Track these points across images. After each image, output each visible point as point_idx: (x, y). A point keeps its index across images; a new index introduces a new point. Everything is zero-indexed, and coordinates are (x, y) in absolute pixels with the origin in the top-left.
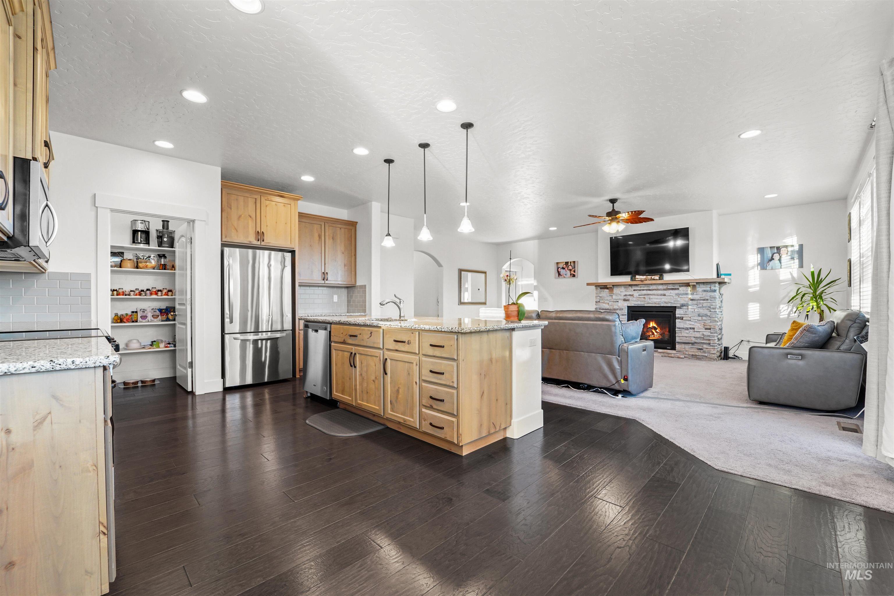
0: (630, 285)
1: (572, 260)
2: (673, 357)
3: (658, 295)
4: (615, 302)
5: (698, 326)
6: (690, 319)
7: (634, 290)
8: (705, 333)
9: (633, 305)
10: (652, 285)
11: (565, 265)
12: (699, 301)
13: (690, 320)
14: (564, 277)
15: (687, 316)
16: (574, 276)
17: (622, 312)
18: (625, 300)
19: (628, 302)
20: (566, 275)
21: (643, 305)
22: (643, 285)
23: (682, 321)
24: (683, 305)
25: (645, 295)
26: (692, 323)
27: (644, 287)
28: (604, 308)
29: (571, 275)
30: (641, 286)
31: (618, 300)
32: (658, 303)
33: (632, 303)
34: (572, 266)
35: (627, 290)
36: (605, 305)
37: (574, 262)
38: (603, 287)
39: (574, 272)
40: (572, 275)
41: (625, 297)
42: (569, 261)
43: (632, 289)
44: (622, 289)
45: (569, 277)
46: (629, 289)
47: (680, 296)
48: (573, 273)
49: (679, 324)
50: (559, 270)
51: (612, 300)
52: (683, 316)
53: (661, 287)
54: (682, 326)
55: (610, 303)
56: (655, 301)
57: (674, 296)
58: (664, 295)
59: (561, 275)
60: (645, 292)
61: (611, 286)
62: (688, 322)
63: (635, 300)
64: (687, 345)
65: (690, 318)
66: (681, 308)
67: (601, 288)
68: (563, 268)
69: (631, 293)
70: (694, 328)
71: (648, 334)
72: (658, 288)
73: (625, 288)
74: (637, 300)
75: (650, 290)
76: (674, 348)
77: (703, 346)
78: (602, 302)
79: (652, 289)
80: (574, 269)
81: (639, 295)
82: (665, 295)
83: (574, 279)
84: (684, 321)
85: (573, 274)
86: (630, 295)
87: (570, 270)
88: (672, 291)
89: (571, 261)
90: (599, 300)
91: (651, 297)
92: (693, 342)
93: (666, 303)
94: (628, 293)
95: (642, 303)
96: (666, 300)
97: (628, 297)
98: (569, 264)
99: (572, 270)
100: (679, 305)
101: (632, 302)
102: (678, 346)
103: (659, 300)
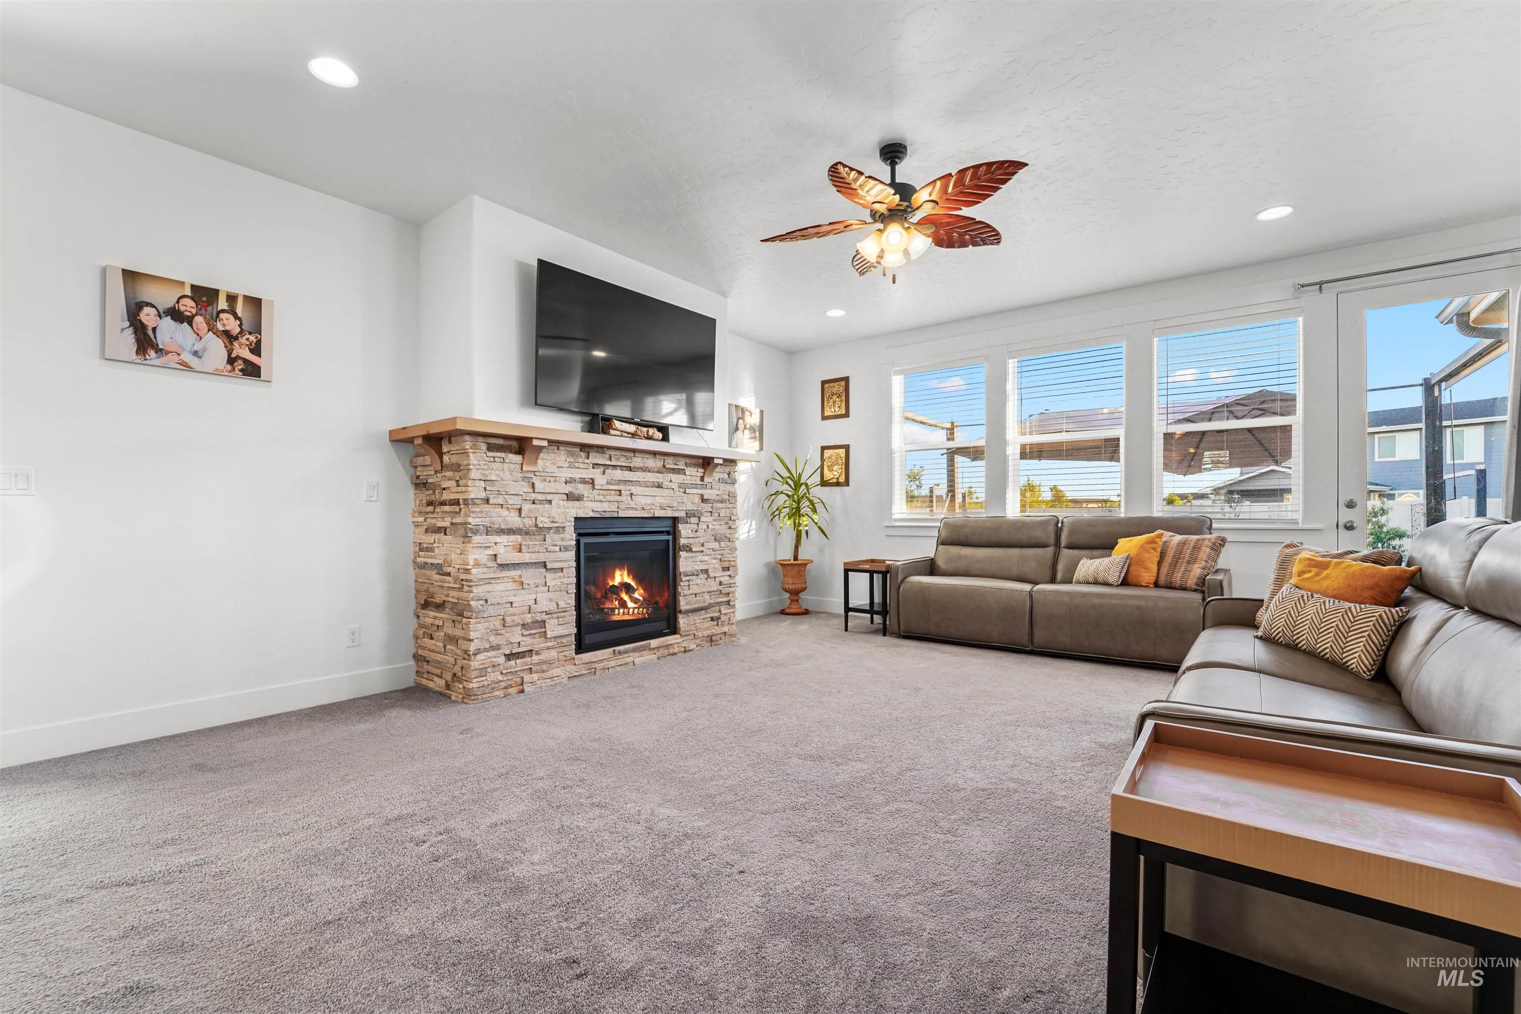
0: (585, 448)
1: (241, 289)
2: (675, 654)
3: (646, 485)
4: (541, 502)
5: (713, 565)
6: (702, 549)
7: (595, 465)
8: (722, 579)
9: (591, 514)
10: (637, 455)
11: (189, 303)
12: (715, 505)
13: (702, 551)
14: (184, 364)
15: (697, 540)
16: (252, 371)
17: (563, 539)
18: (570, 497)
19: (577, 503)
20: (196, 353)
21: (616, 515)
22: (617, 453)
23: (691, 554)
24: (690, 515)
25: (620, 482)
26: (706, 558)
27: (618, 459)
28: (503, 527)
29: (231, 361)
30: (612, 453)
31: (549, 497)
32: (649, 507)
33: (586, 509)
34: (236, 317)
35: (576, 465)
36: (505, 513)
37: (255, 303)
38: (500, 442)
39: (256, 350)
40: (239, 365)
41: (568, 489)
42: (225, 286)
43: (586, 461)
44: (562, 457)
45: (217, 373)
46: (581, 460)
47: (688, 491)
48: (246, 354)
49: (685, 563)
50: (147, 316)
51: (534, 496)
52: (691, 541)
53: (651, 463)
54: (690, 569)
55: (526, 507)
56: (643, 501)
57: (676, 489)
58: (659, 486)
59: (159, 351)
60: (618, 474)
61: (545, 444)
62: (700, 557)
63: (597, 498)
64: (695, 614)
65: (703, 545)
66: (687, 523)
67: (491, 448)
68: (176, 315)
69: (588, 474)
70: (706, 571)
71: (608, 605)
72: (646, 465)
73: (571, 454)
74: (601, 498)
75: (630, 469)
76: (674, 629)
77: (720, 611)
78: (500, 500)
79: (635, 467)
80: (252, 338)
81: (608, 483)
82: (662, 487)
83: (248, 385)
84: (694, 554)
85: (245, 361)
86: (583, 481)
87: (229, 337)
88: (674, 477)
89: (233, 290)
90: (483, 495)
91: (635, 489)
92: (706, 604)
93: (662, 508)
94: (577, 474)
95: (613, 507)
96: (663, 501)
97: (581, 486)
98: (223, 304)
99: (243, 340)
100: (683, 514)
101: (590, 504)
102: (682, 621)
103: (649, 501)
